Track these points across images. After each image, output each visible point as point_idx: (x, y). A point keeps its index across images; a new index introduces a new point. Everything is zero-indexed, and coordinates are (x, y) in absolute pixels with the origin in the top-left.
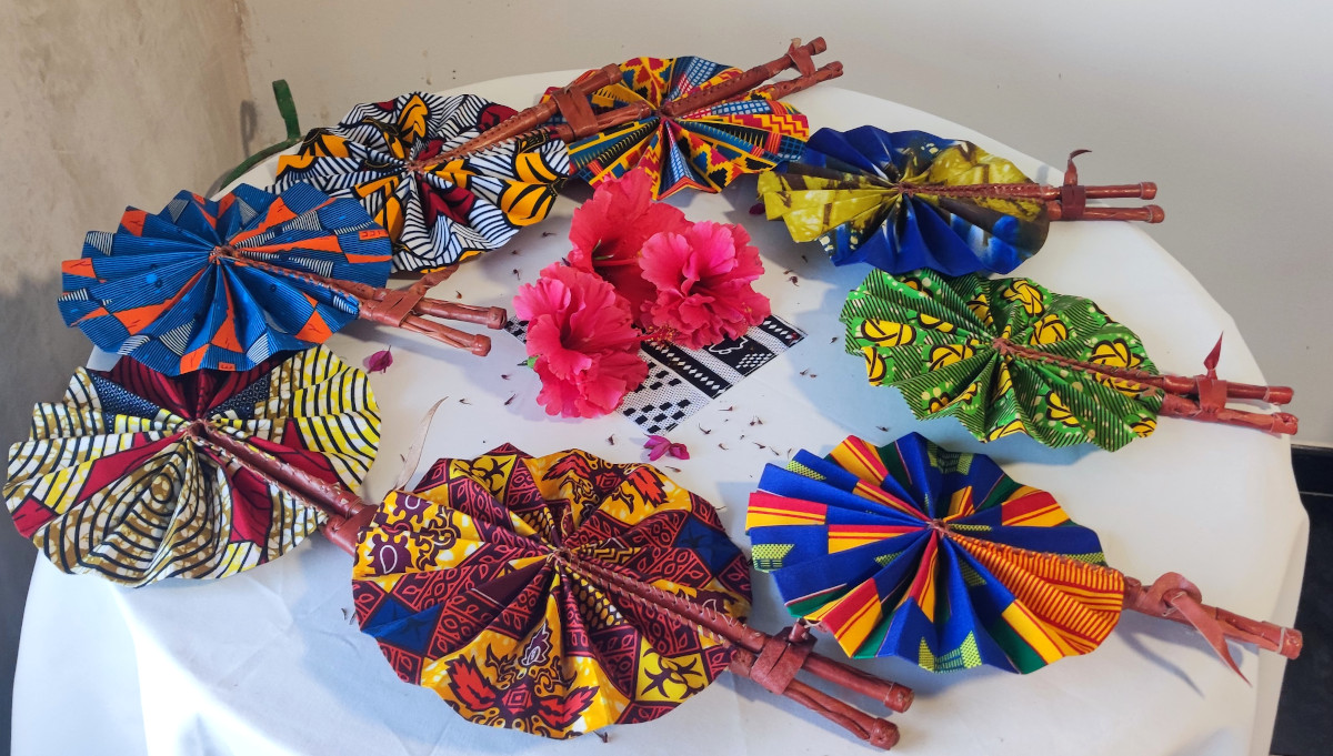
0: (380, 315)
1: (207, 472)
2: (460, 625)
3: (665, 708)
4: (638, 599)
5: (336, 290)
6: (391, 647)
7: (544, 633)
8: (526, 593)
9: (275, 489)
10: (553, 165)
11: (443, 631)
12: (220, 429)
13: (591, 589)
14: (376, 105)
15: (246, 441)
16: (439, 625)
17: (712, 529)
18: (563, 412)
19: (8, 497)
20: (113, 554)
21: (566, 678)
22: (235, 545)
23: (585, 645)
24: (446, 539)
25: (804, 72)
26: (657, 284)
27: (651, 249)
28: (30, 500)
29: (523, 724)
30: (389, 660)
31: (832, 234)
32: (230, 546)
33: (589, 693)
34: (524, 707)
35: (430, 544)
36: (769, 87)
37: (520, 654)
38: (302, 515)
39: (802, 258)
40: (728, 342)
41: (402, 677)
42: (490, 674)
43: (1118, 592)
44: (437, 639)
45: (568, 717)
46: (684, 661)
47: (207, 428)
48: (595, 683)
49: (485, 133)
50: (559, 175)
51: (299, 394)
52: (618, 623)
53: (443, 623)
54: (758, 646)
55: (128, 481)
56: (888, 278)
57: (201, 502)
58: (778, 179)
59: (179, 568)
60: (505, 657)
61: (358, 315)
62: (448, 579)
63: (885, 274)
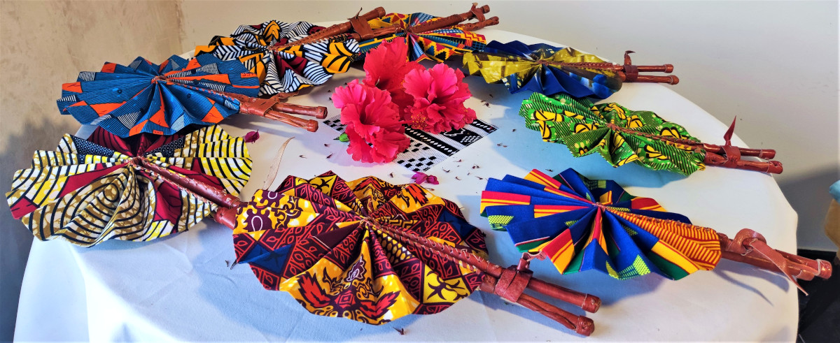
0: (252, 109)
1: (142, 186)
2: (305, 259)
3: (444, 306)
4: (419, 246)
5: (226, 97)
6: (259, 269)
7: (361, 261)
8: (348, 239)
9: (184, 193)
10: (350, 48)
11: (294, 261)
12: (151, 162)
13: (389, 239)
14: (251, 26)
15: (168, 168)
16: (291, 257)
17: (457, 217)
18: (362, 159)
19: (9, 197)
20: (75, 228)
21: (376, 292)
22: (157, 223)
23: (389, 267)
24: (295, 212)
25: (480, 20)
26: (414, 96)
27: (410, 78)
28: (23, 199)
29: (350, 314)
30: (258, 276)
31: (508, 78)
32: (153, 223)
33: (393, 296)
34: (351, 304)
35: (284, 215)
36: (462, 25)
37: (345, 276)
38: (201, 207)
39: (494, 92)
40: (454, 131)
41: (266, 287)
42: (326, 287)
43: (716, 240)
44: (290, 266)
45: (380, 312)
46: (453, 282)
47: (143, 161)
48: (397, 289)
49: (312, 35)
50: (354, 53)
51: (202, 146)
52: (408, 257)
53: (293, 256)
54: (498, 273)
55: (89, 188)
56: (543, 96)
57: (136, 202)
58: (474, 57)
59: (118, 234)
60: (335, 279)
61: (239, 111)
62: (296, 233)
63: (540, 94)
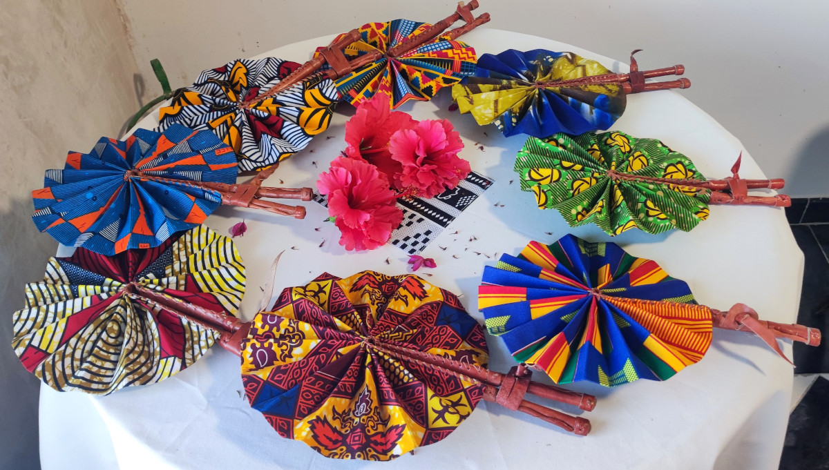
0: (235, 201)
1: (141, 315)
2: (313, 395)
3: (448, 431)
4: (420, 363)
5: (205, 189)
6: (272, 417)
7: (366, 393)
8: (351, 369)
9: (185, 320)
10: (327, 95)
11: (303, 401)
12: (145, 286)
13: (391, 361)
14: (214, 70)
15: (162, 292)
16: (300, 397)
17: (457, 310)
18: (356, 248)
19: (16, 348)
20: (88, 376)
21: (384, 420)
22: (165, 360)
23: (393, 398)
24: (297, 341)
25: (467, 21)
26: (402, 162)
27: (395, 141)
28: (30, 348)
29: (362, 455)
30: (272, 425)
31: (501, 118)
32: (161, 361)
33: (400, 429)
34: (361, 444)
35: (287, 345)
36: (449, 32)
37: (353, 408)
38: (204, 335)
39: (484, 134)
40: (449, 191)
41: (282, 435)
42: (336, 424)
43: (709, 319)
44: (300, 406)
45: (389, 446)
46: (455, 398)
47: (137, 287)
48: (403, 422)
49: (284, 80)
50: (332, 101)
51: (192, 257)
52: (411, 380)
53: (302, 396)
54: (498, 382)
55: (91, 327)
56: (538, 141)
57: (139, 334)
58: (463, 88)
59: (131, 380)
60: (344, 412)
61: (222, 202)
62: (301, 366)
63: (536, 139)
